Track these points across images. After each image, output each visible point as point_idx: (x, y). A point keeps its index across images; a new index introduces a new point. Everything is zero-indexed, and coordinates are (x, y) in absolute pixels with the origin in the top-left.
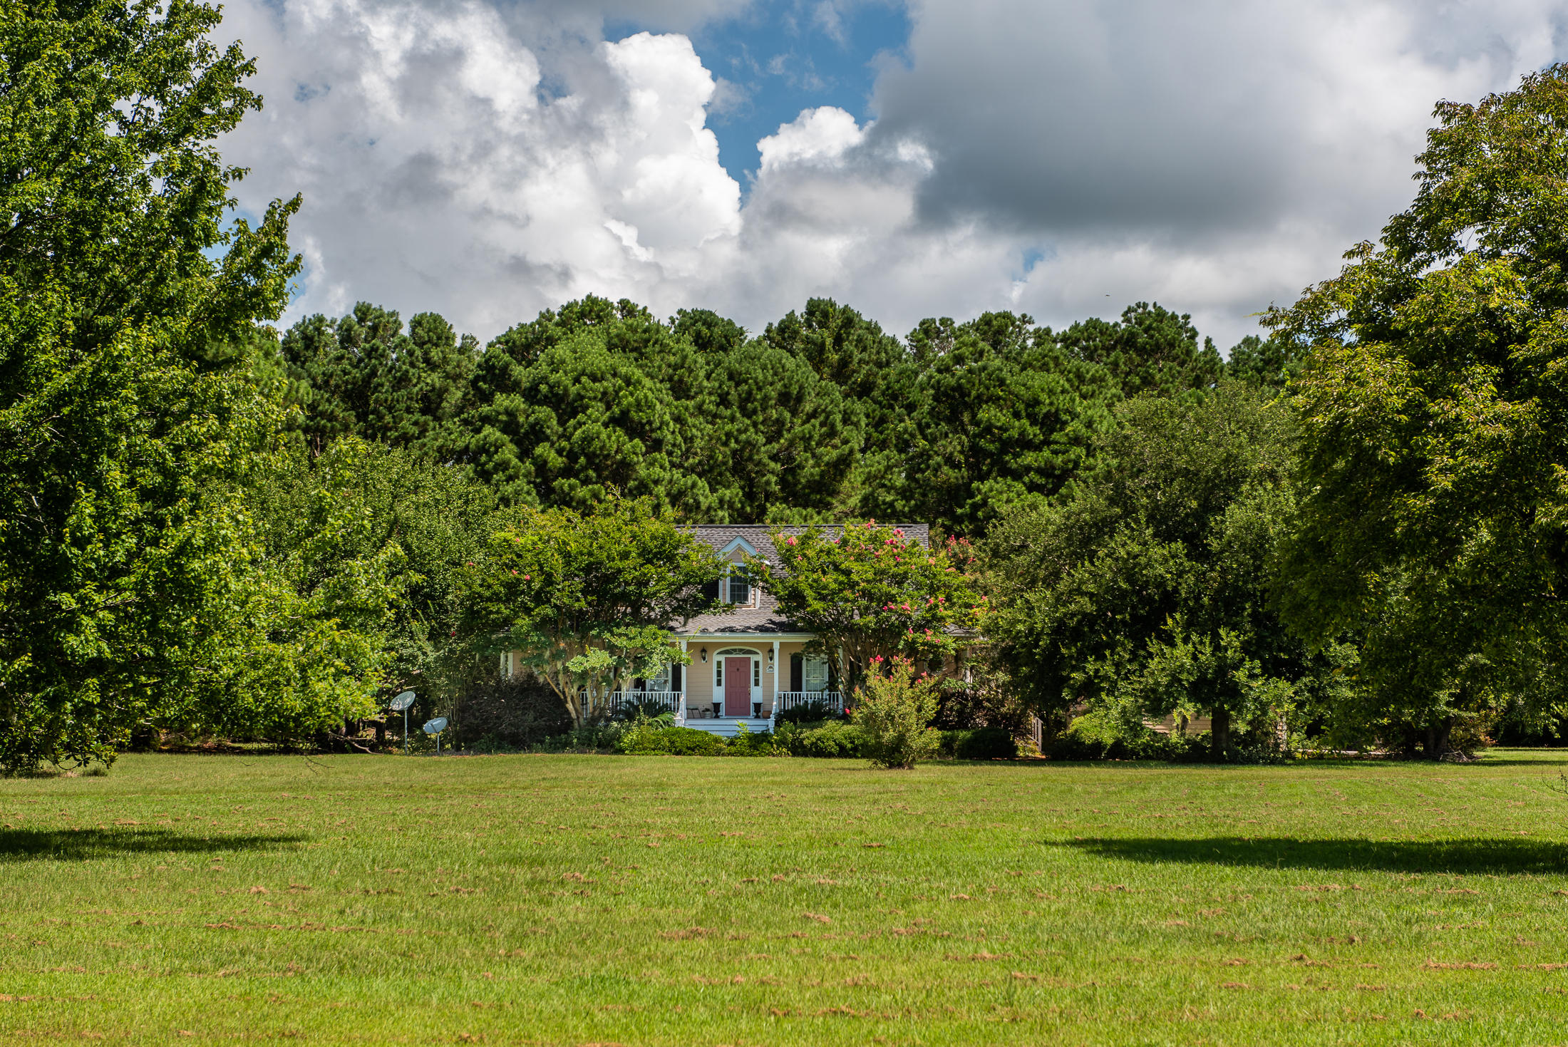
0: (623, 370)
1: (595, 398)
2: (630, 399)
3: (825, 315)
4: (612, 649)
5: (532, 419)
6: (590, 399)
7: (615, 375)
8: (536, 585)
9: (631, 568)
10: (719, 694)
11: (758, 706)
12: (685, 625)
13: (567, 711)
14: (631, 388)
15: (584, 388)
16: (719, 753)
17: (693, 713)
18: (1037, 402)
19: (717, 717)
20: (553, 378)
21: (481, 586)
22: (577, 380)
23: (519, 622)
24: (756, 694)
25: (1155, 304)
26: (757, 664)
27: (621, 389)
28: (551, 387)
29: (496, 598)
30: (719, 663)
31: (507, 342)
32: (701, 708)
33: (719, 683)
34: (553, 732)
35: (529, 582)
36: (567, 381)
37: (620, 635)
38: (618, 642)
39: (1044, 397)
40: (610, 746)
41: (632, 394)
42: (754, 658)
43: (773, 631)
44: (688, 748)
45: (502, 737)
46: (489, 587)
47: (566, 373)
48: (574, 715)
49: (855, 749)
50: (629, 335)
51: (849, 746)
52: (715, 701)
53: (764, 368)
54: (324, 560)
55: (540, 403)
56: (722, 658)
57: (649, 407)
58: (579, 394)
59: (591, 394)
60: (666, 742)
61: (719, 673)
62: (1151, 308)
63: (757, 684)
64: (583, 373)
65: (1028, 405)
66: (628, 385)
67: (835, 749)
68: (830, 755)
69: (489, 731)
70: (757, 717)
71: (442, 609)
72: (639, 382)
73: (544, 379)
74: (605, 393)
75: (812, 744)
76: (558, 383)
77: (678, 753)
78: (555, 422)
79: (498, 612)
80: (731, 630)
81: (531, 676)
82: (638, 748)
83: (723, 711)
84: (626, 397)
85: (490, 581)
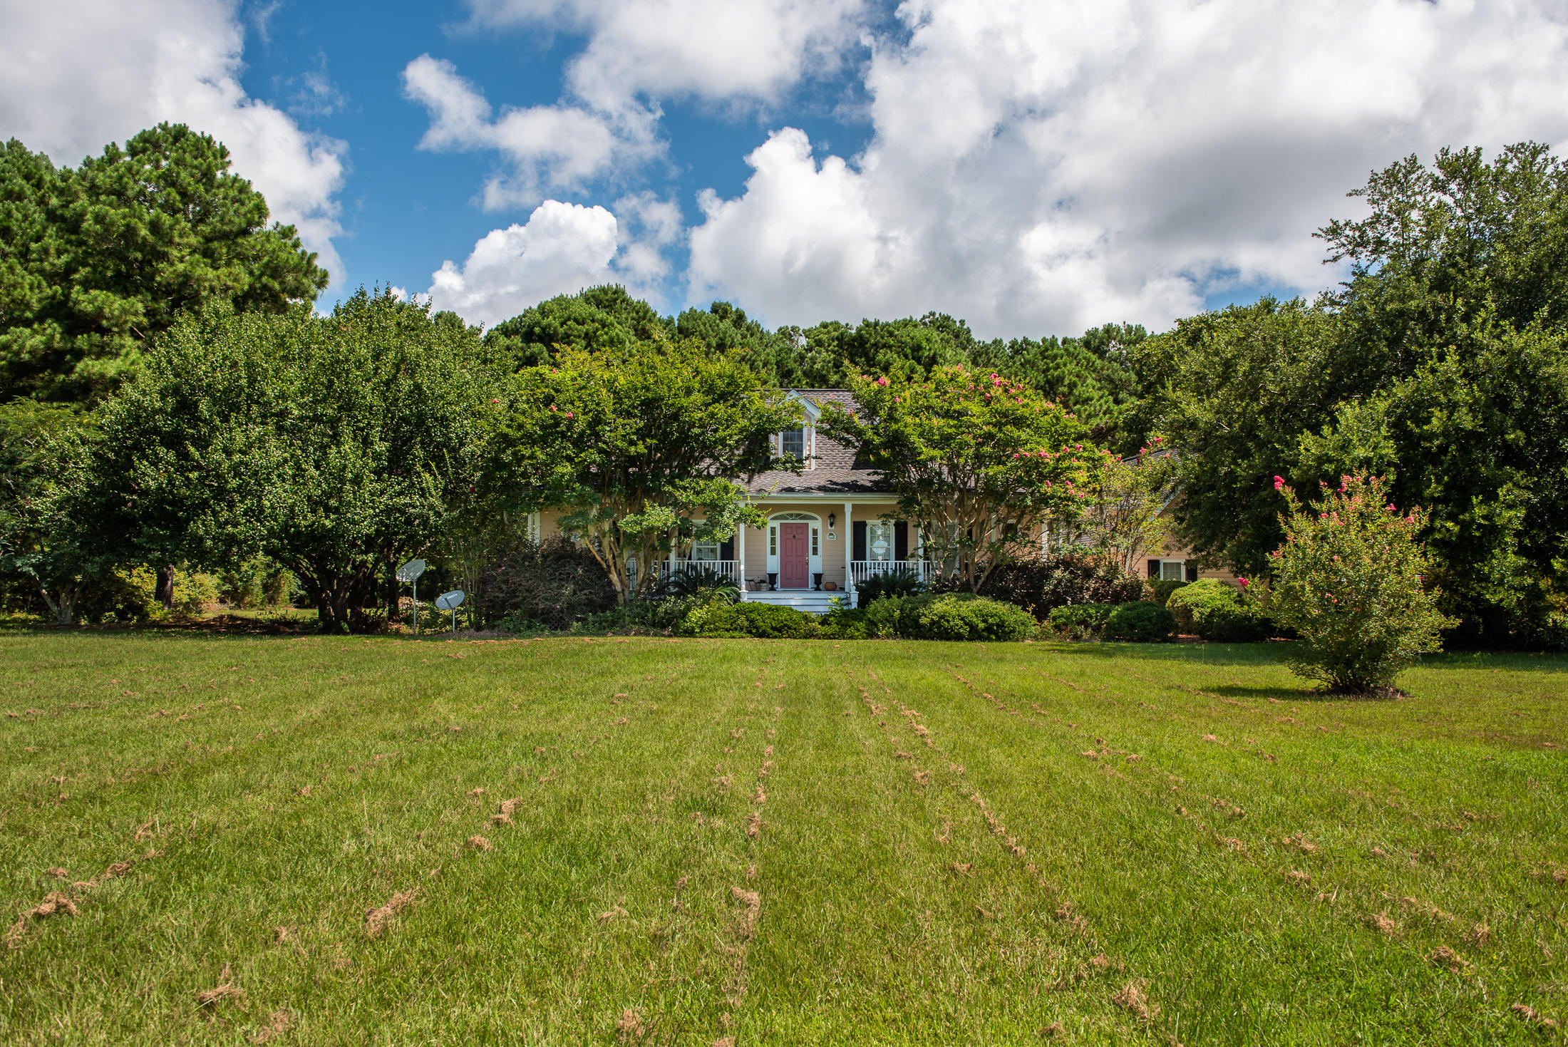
0: (599, 316)
1: (579, 337)
2: (605, 337)
3: (726, 312)
4: (676, 505)
5: (528, 353)
6: (574, 337)
7: (593, 321)
8: (580, 426)
9: (695, 406)
10: (773, 564)
11: (818, 577)
12: (749, 482)
13: (610, 583)
14: (605, 329)
15: (569, 329)
16: (810, 635)
17: (755, 586)
18: (919, 348)
19: (773, 589)
20: (545, 322)
21: (508, 426)
22: (564, 323)
23: (559, 469)
24: (816, 564)
25: (940, 314)
26: (815, 532)
27: (597, 330)
28: (543, 329)
29: (530, 439)
30: (773, 530)
31: (502, 329)
32: (757, 580)
33: (773, 552)
34: (592, 606)
35: (571, 421)
36: (557, 324)
37: (685, 489)
38: (683, 497)
39: (924, 344)
40: (671, 625)
41: (607, 334)
42: (813, 525)
43: (833, 490)
44: (773, 628)
45: (532, 614)
46: (520, 427)
47: (554, 319)
48: (618, 587)
49: (989, 629)
50: (602, 296)
51: (982, 625)
52: (770, 570)
53: (704, 324)
54: (315, 402)
55: (534, 341)
56: (776, 524)
57: (620, 343)
58: (566, 334)
59: (575, 333)
60: (742, 620)
61: (773, 540)
62: (937, 316)
63: (815, 551)
64: (569, 318)
65: (913, 350)
66: (603, 328)
67: (965, 630)
68: (959, 637)
69: (516, 606)
70: (817, 589)
71: (459, 463)
72: (612, 325)
73: (538, 324)
74: (587, 334)
75: (933, 623)
76: (549, 325)
77: (762, 635)
78: (546, 356)
79: (532, 457)
80: (790, 490)
81: (565, 541)
82: (708, 628)
83: (778, 585)
84: (602, 335)
85: (521, 418)
